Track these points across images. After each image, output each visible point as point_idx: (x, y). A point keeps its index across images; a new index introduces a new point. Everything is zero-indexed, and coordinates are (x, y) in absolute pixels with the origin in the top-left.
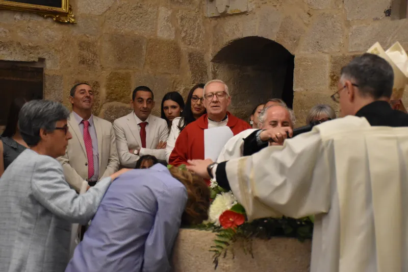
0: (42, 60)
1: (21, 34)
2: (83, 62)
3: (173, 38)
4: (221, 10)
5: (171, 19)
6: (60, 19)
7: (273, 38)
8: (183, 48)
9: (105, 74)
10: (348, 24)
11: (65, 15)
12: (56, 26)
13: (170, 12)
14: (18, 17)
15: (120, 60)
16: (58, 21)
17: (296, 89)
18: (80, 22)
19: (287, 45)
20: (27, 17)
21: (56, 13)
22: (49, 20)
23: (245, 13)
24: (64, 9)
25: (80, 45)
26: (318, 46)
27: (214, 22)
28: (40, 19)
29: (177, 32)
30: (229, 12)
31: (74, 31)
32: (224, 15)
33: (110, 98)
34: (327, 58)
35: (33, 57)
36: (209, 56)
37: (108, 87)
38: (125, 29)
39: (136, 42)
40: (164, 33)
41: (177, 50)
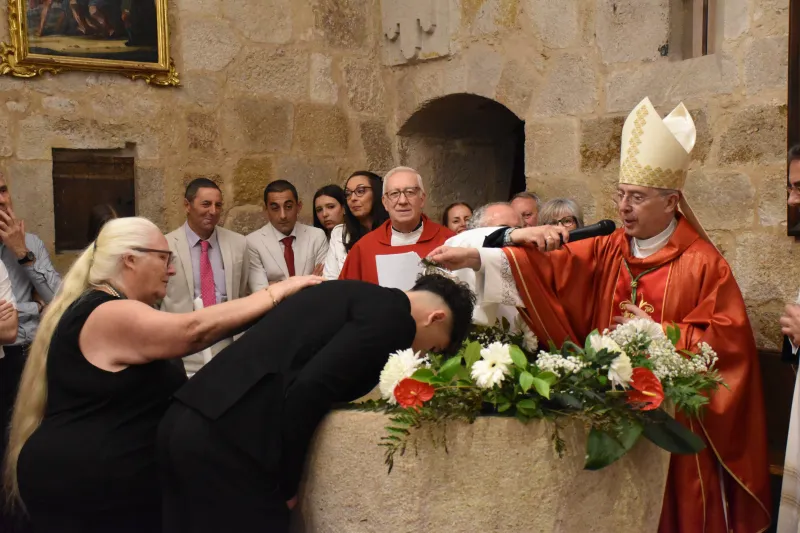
0: (131, 146)
1: (97, 108)
2: (195, 145)
3: (334, 101)
4: (409, 54)
5: (332, 72)
6: (156, 80)
7: (491, 95)
8: (352, 115)
9: (232, 162)
10: (605, 70)
11: (165, 73)
12: (151, 91)
13: (329, 61)
14: (91, 80)
15: (253, 138)
16: (153, 84)
17: (528, 173)
18: (188, 84)
19: (513, 105)
20: (105, 80)
21: (149, 72)
22: (140, 84)
23: (446, 57)
24: (161, 65)
25: (189, 119)
26: (559, 104)
27: (398, 73)
28: (126, 83)
29: (342, 91)
30: (421, 57)
31: (180, 98)
32: (414, 62)
33: (240, 199)
34: (575, 123)
35: (117, 142)
36: (393, 127)
37: (236, 182)
38: (259, 91)
39: (277, 109)
40: (321, 93)
41: (342, 119)
